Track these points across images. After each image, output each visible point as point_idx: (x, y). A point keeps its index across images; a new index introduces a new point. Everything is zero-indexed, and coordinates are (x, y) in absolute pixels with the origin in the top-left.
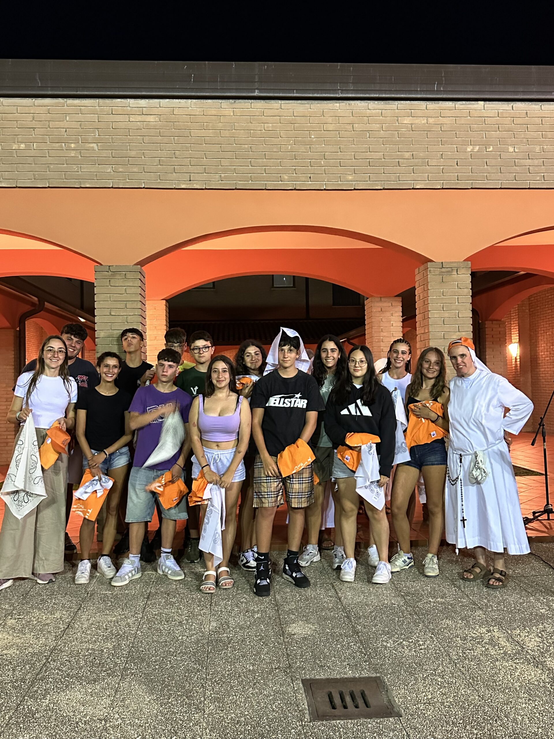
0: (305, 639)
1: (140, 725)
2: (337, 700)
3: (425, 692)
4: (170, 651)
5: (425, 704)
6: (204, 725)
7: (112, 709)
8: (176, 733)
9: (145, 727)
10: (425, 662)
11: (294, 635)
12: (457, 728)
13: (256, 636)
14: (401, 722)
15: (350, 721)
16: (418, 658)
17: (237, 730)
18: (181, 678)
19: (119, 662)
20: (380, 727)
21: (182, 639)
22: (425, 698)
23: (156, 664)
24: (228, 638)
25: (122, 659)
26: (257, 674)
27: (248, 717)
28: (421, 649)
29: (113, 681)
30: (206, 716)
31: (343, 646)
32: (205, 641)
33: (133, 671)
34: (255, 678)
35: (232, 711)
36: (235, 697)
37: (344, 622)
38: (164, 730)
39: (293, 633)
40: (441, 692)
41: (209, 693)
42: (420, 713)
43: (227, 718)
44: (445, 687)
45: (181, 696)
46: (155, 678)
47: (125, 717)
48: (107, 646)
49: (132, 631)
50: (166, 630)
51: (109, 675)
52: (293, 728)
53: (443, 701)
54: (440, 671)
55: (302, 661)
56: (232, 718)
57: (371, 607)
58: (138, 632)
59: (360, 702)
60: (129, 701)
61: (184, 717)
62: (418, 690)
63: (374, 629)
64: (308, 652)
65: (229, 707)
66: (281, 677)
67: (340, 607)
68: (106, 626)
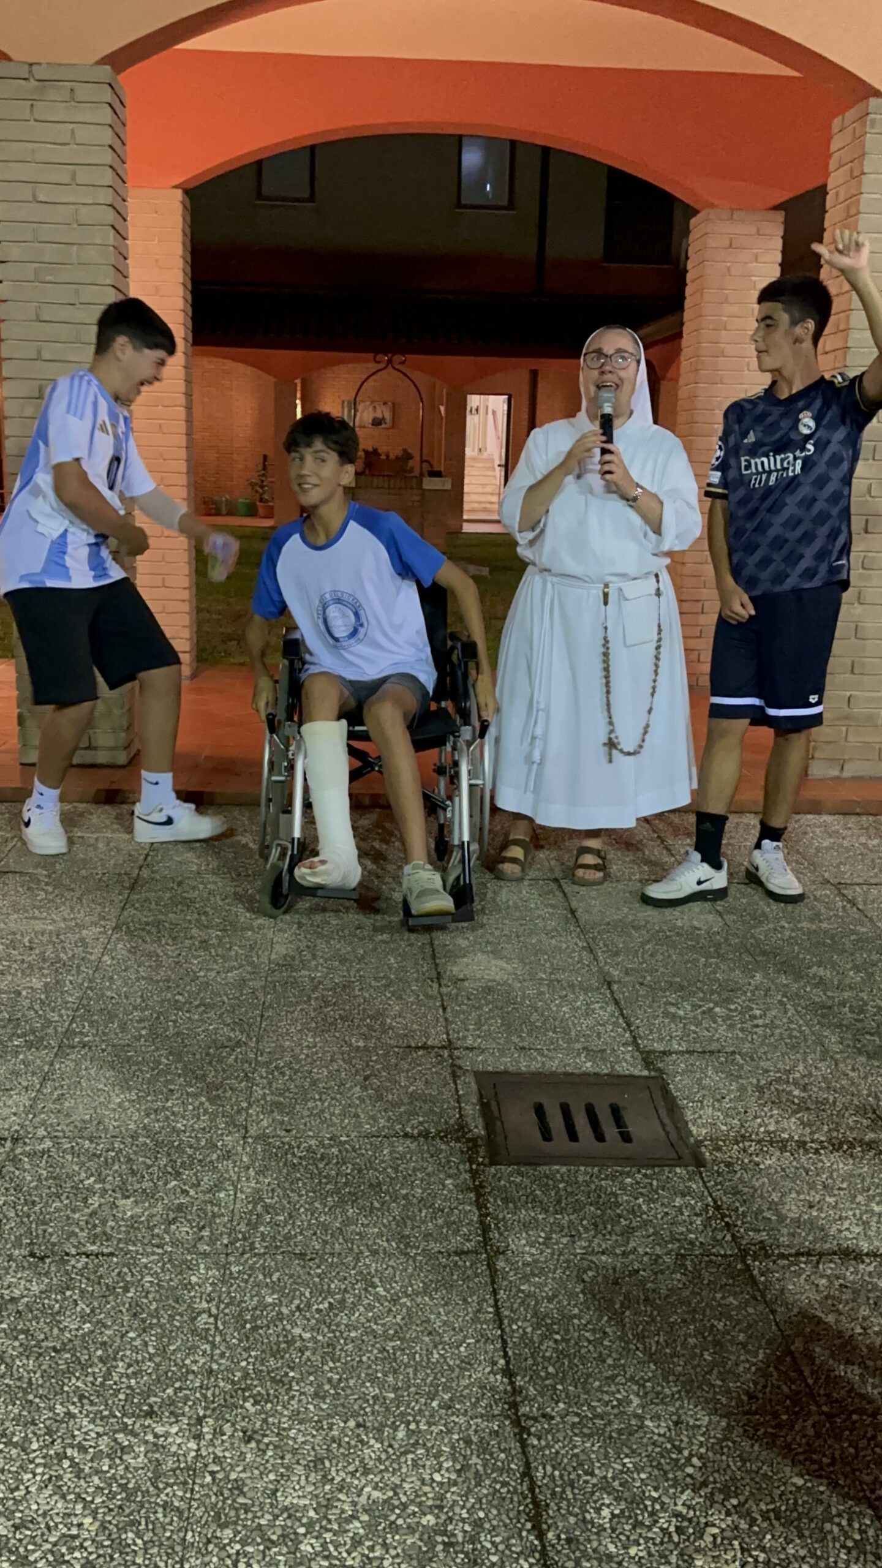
0: (489, 990)
1: (94, 1155)
2: (556, 1122)
3: (760, 1117)
4: (177, 1001)
5: (759, 1142)
6: (245, 1159)
7: (31, 1116)
8: (178, 1174)
9: (106, 1159)
10: (765, 1053)
11: (463, 980)
12: (834, 1199)
13: (375, 979)
14: (702, 1178)
15: (582, 1168)
16: (747, 1045)
17: (320, 1173)
18: (198, 1056)
19: (57, 1018)
20: (651, 1184)
21: (205, 976)
22: (762, 1129)
23: (142, 1025)
24: (312, 979)
25: (63, 1011)
26: (374, 1058)
27: (347, 1146)
28: (757, 1026)
29: (40, 1058)
30: (250, 1140)
31: (575, 1009)
32: (258, 984)
33: (86, 1039)
34: (368, 1065)
35: (311, 1133)
36: (319, 1103)
37: (580, 961)
38: (149, 1167)
39: (461, 976)
40: (798, 1119)
41: (261, 1092)
42: (746, 1161)
43: (299, 1147)
44: (808, 1109)
45: (195, 1096)
46: (138, 1056)
47: (61, 1134)
48: (29, 985)
49: (91, 954)
50: (169, 957)
51: (29, 1045)
52: (450, 1176)
53: (804, 1139)
54: (798, 1075)
55: (479, 1037)
56: (310, 1146)
57: (644, 932)
58: (106, 958)
59: (610, 1130)
60: (73, 1101)
61: (198, 1139)
62: (746, 1112)
63: (649, 978)
64: (493, 1018)
65: (305, 1125)
66: (429, 1066)
67: (572, 928)
68: (30, 942)
